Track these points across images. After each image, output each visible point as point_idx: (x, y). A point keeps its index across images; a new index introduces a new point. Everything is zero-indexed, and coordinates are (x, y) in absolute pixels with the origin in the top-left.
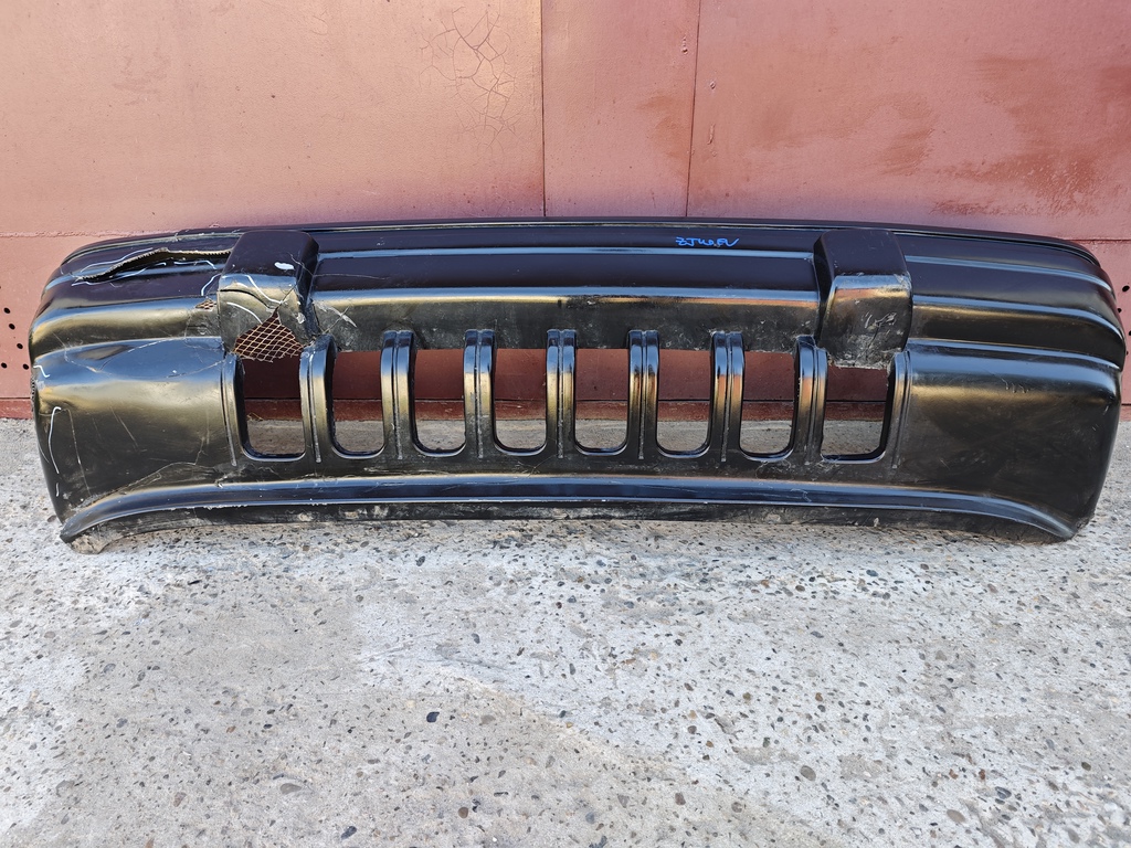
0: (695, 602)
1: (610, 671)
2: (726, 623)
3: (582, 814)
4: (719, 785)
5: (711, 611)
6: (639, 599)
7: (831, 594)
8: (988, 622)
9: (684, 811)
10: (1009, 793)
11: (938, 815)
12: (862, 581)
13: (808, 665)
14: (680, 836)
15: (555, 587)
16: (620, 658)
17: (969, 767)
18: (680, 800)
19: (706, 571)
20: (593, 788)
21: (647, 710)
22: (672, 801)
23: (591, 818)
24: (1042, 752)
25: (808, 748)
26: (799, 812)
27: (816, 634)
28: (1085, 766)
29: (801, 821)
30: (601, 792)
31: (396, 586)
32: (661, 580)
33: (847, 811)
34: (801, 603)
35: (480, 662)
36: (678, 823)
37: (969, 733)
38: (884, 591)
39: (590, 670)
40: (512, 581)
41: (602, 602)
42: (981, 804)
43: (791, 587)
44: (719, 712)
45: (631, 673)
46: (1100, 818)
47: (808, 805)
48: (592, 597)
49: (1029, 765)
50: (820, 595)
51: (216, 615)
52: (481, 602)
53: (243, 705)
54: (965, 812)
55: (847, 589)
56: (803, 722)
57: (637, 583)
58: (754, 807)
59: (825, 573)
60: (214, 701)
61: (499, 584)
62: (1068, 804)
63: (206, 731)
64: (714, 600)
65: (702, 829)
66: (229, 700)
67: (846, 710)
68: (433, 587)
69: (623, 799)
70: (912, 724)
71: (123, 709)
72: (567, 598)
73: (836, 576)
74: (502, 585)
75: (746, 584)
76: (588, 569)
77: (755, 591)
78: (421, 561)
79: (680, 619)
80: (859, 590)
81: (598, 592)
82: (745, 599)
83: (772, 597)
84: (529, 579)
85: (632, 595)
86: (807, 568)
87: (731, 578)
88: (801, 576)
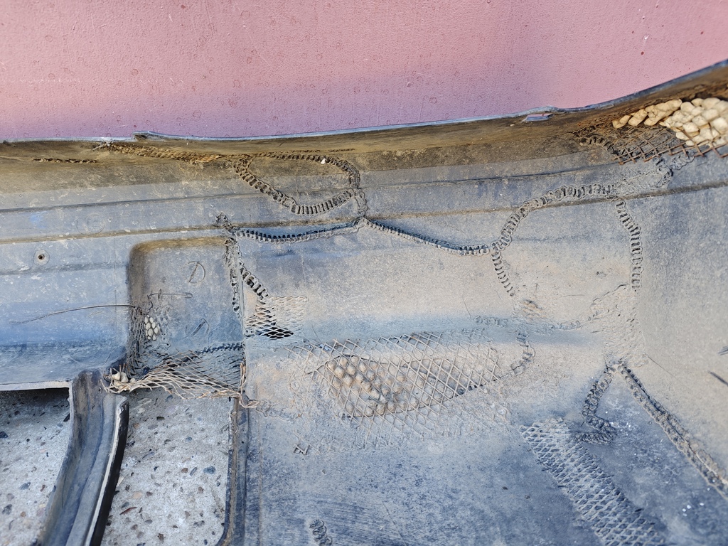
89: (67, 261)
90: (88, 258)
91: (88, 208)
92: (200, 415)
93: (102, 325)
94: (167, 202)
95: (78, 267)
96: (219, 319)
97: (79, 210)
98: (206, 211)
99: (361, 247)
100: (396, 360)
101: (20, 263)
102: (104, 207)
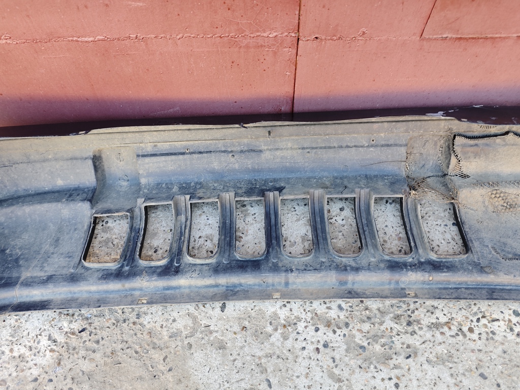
0: (405, 346)
2: (426, 366)
5: (416, 354)
6: (369, 344)
7: (491, 335)
12: (510, 321)
15: (313, 333)
19: (409, 313)
27: (482, 376)
32: (381, 323)
34: (472, 345)
40: (285, 326)
41: (345, 347)
43: (465, 329)
48: (337, 339)
50: (484, 336)
51: (102, 362)
52: (267, 346)
55: (500, 328)
57: (366, 327)
59: (487, 314)
61: (276, 330)
64: (418, 344)
68: (235, 333)
72: (322, 343)
74: (279, 331)
75: (436, 326)
76: (333, 314)
77: (442, 333)
78: (223, 308)
79: (397, 363)
80: (508, 331)
81: (342, 337)
82: (437, 342)
83: (454, 339)
84: (295, 324)
85: (364, 339)
86: (475, 309)
87: (427, 320)
88: (471, 318)
89: (383, 143)
90: (391, 142)
91: (397, 123)
92: (434, 204)
93: (395, 168)
94: (430, 122)
95: (388, 145)
96: (431, 163)
97: (394, 123)
98: (445, 126)
99: (506, 145)
100: (515, 193)
101: (365, 143)
102: (404, 123)
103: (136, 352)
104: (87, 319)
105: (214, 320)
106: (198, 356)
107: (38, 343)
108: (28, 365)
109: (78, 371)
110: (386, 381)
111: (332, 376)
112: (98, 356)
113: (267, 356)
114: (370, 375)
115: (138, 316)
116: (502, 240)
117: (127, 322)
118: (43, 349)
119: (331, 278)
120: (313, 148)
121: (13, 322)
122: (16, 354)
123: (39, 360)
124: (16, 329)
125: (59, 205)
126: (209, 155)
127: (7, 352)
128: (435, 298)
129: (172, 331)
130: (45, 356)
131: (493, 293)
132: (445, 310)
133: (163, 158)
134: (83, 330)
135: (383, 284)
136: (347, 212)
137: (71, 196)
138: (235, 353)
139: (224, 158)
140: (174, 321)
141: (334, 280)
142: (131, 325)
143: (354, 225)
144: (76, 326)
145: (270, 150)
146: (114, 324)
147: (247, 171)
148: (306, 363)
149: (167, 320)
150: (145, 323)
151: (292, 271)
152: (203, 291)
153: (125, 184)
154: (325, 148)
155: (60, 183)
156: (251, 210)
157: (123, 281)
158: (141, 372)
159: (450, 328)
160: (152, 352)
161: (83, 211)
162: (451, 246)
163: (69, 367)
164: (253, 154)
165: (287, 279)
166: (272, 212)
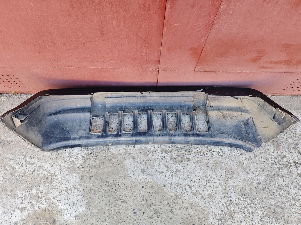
0: (187, 158)
1: (172, 176)
2: (192, 164)
3: (168, 205)
4: (189, 200)
5: (190, 160)
6: (177, 157)
7: (212, 155)
8: (239, 163)
9: (183, 205)
10: (232, 201)
11: (221, 205)
12: (218, 151)
13: (206, 174)
14: (182, 209)
15: (161, 154)
16: (173, 173)
17: (227, 196)
18: (183, 203)
19: (189, 149)
20: (170, 201)
21: (178, 185)
22: (182, 203)
23: (169, 206)
24: (239, 192)
25: (203, 192)
26: (200, 205)
27: (208, 166)
28: (245, 195)
29: (200, 206)
30: (171, 201)
31: (131, 154)
32: (181, 152)
33: (208, 204)
34: (206, 158)
35: (149, 174)
36: (182, 207)
37: (229, 189)
38: (222, 155)
39: (168, 176)
40: (153, 152)
41: (170, 158)
42: (227, 203)
43: (205, 154)
44: (190, 185)
45: (175, 177)
46: (244, 205)
47: (202, 203)
48: (168, 156)
49: (236, 195)
50: (210, 156)
52: (147, 158)
53: (110, 185)
54: (224, 204)
55: (215, 153)
56: (203, 187)
57: (176, 152)
58: (194, 204)
59: (212, 150)
60: (105, 184)
61: (150, 153)
62: (240, 202)
63: (106, 191)
64: (191, 157)
65: (186, 208)
66: (107, 184)
67: (210, 184)
68: (138, 154)
69: (174, 202)
70: (220, 187)
71: (90, 187)
72: (163, 157)
73: (214, 150)
74: (151, 153)
75: (197, 152)
76: (167, 149)
77: (198, 155)
78: (134, 147)
79: (184, 162)
80: (217, 154)
81: (169, 155)
82: (196, 157)
83: (201, 156)
84: (156, 151)
85: (176, 156)
86: (209, 148)
87: (194, 151)
88: (207, 150)
89: (186, 95)
90: (188, 95)
93: (189, 103)
100: (226, 113)
101: (180, 95)
103: (109, 159)
104: (92, 150)
105: (132, 150)
106: (127, 160)
107: (78, 157)
108: (75, 163)
109: (91, 165)
110: (181, 167)
111: (166, 166)
112: (97, 161)
113: (147, 160)
114: (176, 166)
115: (108, 149)
116: (220, 128)
117: (105, 151)
118: (79, 159)
119: (167, 138)
120: (163, 96)
121: (68, 151)
122: (71, 160)
123: (78, 162)
124: (70, 153)
125: (80, 114)
126: (129, 98)
127: (68, 160)
128: (197, 145)
129: (119, 153)
130: (80, 161)
131: (214, 144)
132: (200, 148)
133: (114, 98)
134: (91, 153)
135: (182, 140)
136: (174, 117)
137: (83, 110)
138: (138, 160)
139: (134, 99)
140: (119, 150)
141: (168, 139)
142: (106, 151)
143: (175, 122)
144: (89, 152)
145: (150, 97)
146: (101, 151)
147: (142, 103)
148: (158, 162)
149: (117, 150)
150: (111, 151)
151: (155, 136)
152: (128, 142)
153: (100, 106)
154: (167, 96)
155: (79, 106)
156: (143, 116)
157: (104, 139)
158: (110, 165)
159: (201, 153)
160: (113, 159)
161: (88, 115)
162: (204, 129)
163: (88, 164)
164: (144, 98)
165: (154, 138)
166: (150, 117)
